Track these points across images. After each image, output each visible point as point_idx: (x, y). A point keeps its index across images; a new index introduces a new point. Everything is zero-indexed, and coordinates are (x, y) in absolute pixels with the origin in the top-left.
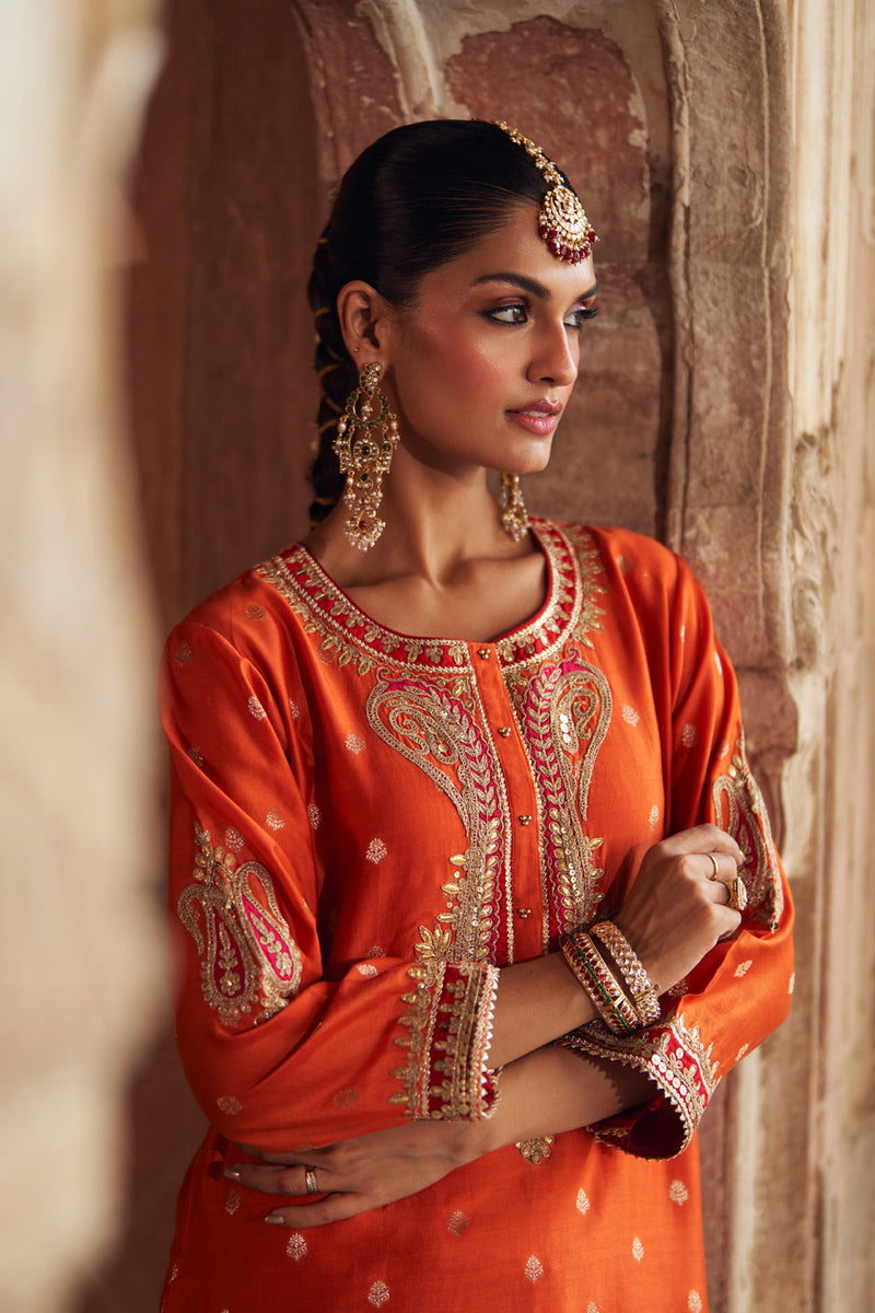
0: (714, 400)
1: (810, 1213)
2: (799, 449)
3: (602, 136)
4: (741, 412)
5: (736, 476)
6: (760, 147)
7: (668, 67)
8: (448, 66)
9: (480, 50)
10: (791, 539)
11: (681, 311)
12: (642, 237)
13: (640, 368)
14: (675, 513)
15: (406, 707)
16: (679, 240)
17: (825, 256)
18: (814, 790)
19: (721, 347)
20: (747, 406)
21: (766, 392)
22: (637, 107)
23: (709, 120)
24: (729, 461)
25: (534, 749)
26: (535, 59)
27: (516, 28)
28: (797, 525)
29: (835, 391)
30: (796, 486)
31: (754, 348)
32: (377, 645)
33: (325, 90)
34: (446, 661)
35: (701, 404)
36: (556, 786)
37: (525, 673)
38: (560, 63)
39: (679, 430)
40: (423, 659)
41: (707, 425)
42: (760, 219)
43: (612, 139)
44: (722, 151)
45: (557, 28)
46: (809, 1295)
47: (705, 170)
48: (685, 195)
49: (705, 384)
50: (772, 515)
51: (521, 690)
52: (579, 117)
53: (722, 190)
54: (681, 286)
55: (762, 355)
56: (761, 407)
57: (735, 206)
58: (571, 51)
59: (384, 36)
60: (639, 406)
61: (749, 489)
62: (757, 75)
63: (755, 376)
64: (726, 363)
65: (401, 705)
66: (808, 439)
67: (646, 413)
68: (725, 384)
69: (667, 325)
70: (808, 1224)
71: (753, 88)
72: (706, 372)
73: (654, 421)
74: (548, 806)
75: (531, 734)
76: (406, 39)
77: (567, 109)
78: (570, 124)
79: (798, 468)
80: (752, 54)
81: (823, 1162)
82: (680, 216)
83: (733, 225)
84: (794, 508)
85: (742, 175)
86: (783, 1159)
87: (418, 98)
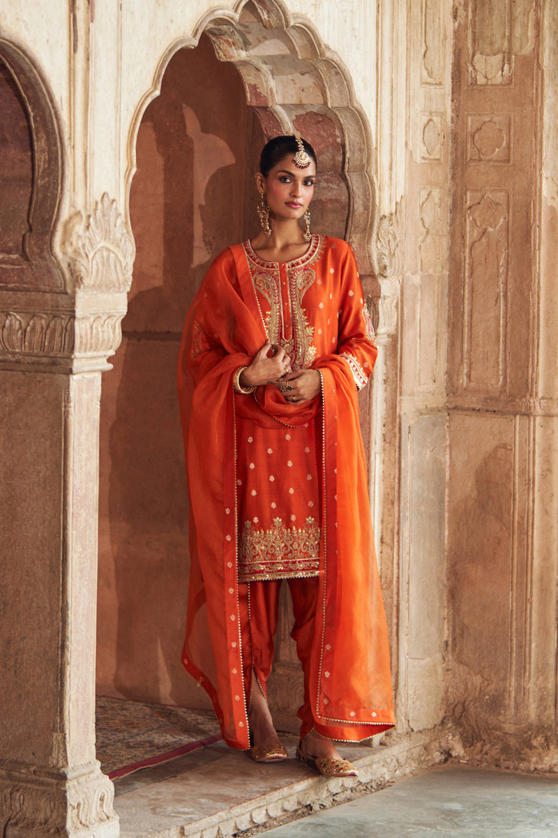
0: (358, 206)
1: (397, 427)
2: (381, 219)
3: (331, 139)
4: (365, 209)
5: (362, 226)
6: (364, 143)
7: (341, 124)
8: (293, 122)
9: (300, 118)
10: (376, 242)
11: (350, 184)
12: (340, 165)
13: (343, 198)
14: (348, 235)
15: (261, 278)
16: (347, 166)
17: (391, 169)
18: (397, 311)
19: (360, 193)
20: (366, 208)
21: (370, 204)
22: (337, 133)
23: (352, 136)
24: (361, 222)
25: (291, 288)
26: (313, 121)
27: (307, 114)
28: (378, 238)
29: (397, 203)
30: (379, 228)
31: (367, 193)
32: (258, 263)
33: (265, 128)
34: (273, 267)
35: (355, 208)
36: (295, 296)
37: (293, 270)
38: (319, 122)
39: (351, 214)
40: (268, 267)
41: (356, 213)
42: (365, 161)
43: (333, 140)
44: (355, 144)
45: (316, 114)
46: (397, 449)
47: (352, 149)
48: (348, 155)
49: (356, 202)
50: (370, 236)
51: (291, 274)
52: (325, 135)
53: (356, 154)
54: (348, 178)
55: (369, 195)
56: (369, 209)
57: (359, 158)
58: (321, 119)
59: (275, 115)
60: (343, 208)
61: (365, 229)
62: (360, 126)
63: (368, 200)
64: (361, 197)
65: (259, 278)
66: (385, 216)
67: (345, 210)
68: (361, 202)
69: (348, 187)
70: (397, 429)
71: (360, 129)
72: (357, 199)
73: (347, 212)
74: (292, 301)
75: (291, 284)
76: (281, 116)
77: (322, 133)
78: (323, 137)
79: (380, 224)
80: (358, 122)
81: (402, 413)
82: (347, 160)
83: (359, 163)
84: (378, 234)
85: (361, 150)
86: (390, 412)
87: (287, 130)
